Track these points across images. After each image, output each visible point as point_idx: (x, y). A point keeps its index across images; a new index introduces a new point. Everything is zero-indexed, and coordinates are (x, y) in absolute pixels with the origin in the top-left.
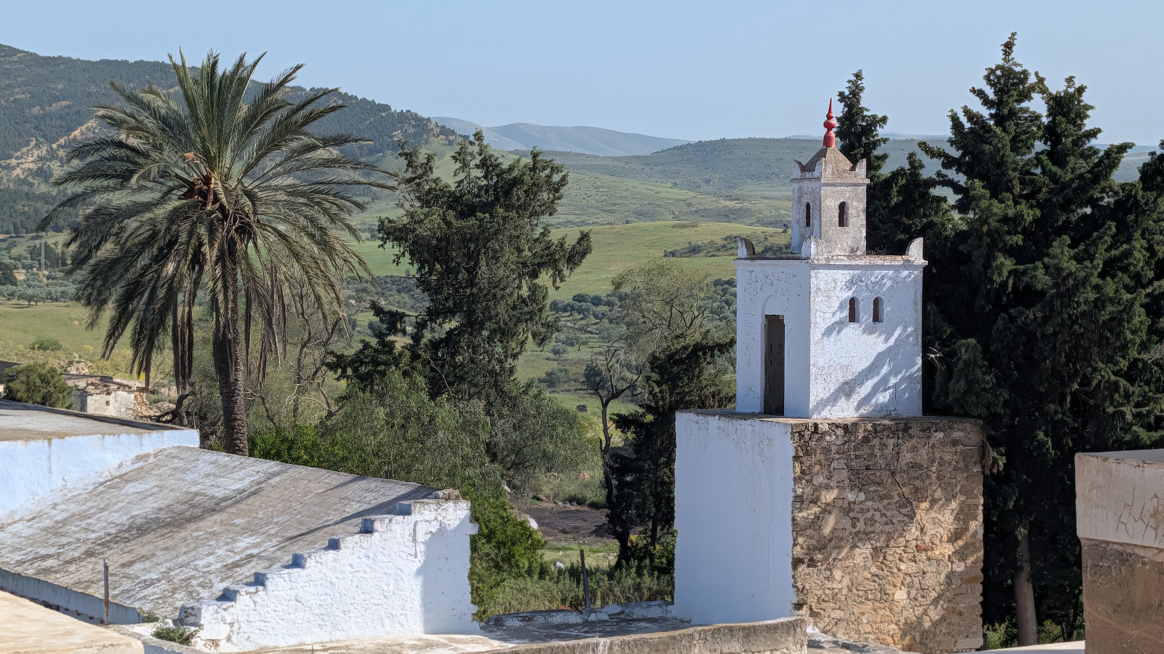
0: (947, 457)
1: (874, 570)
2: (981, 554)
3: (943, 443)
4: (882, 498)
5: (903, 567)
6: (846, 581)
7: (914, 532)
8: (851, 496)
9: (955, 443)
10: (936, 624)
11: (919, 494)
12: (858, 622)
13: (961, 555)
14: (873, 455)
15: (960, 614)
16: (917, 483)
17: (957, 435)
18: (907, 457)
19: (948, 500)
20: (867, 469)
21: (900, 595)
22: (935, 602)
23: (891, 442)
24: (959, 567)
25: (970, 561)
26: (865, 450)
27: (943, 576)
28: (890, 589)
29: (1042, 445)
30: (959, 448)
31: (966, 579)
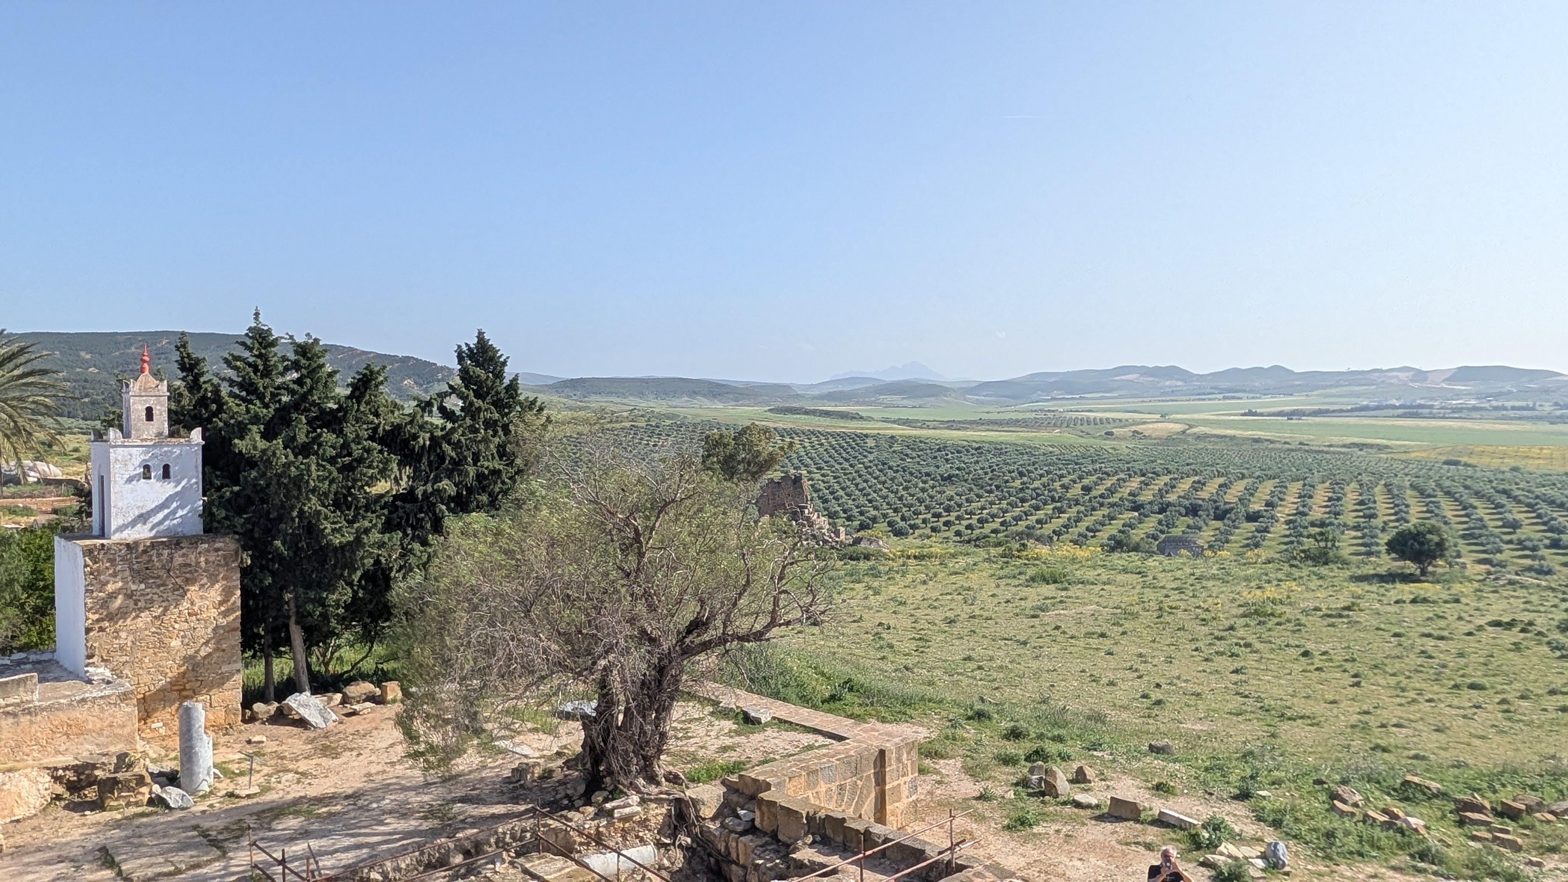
0: (211, 559)
1: (154, 630)
2: (239, 613)
3: (208, 551)
4: (159, 586)
5: (177, 626)
6: (131, 638)
7: (186, 604)
8: (134, 587)
9: (217, 550)
10: (204, 658)
11: (189, 581)
12: (141, 661)
13: (225, 614)
14: (150, 561)
15: (224, 650)
16: (188, 576)
17: (218, 545)
18: (178, 560)
19: (212, 585)
20: (147, 569)
21: (175, 643)
22: (206, 643)
23: (166, 552)
24: (224, 622)
25: (231, 618)
26: (145, 558)
27: (210, 630)
28: (166, 640)
29: (277, 549)
30: (220, 553)
31: (228, 629)
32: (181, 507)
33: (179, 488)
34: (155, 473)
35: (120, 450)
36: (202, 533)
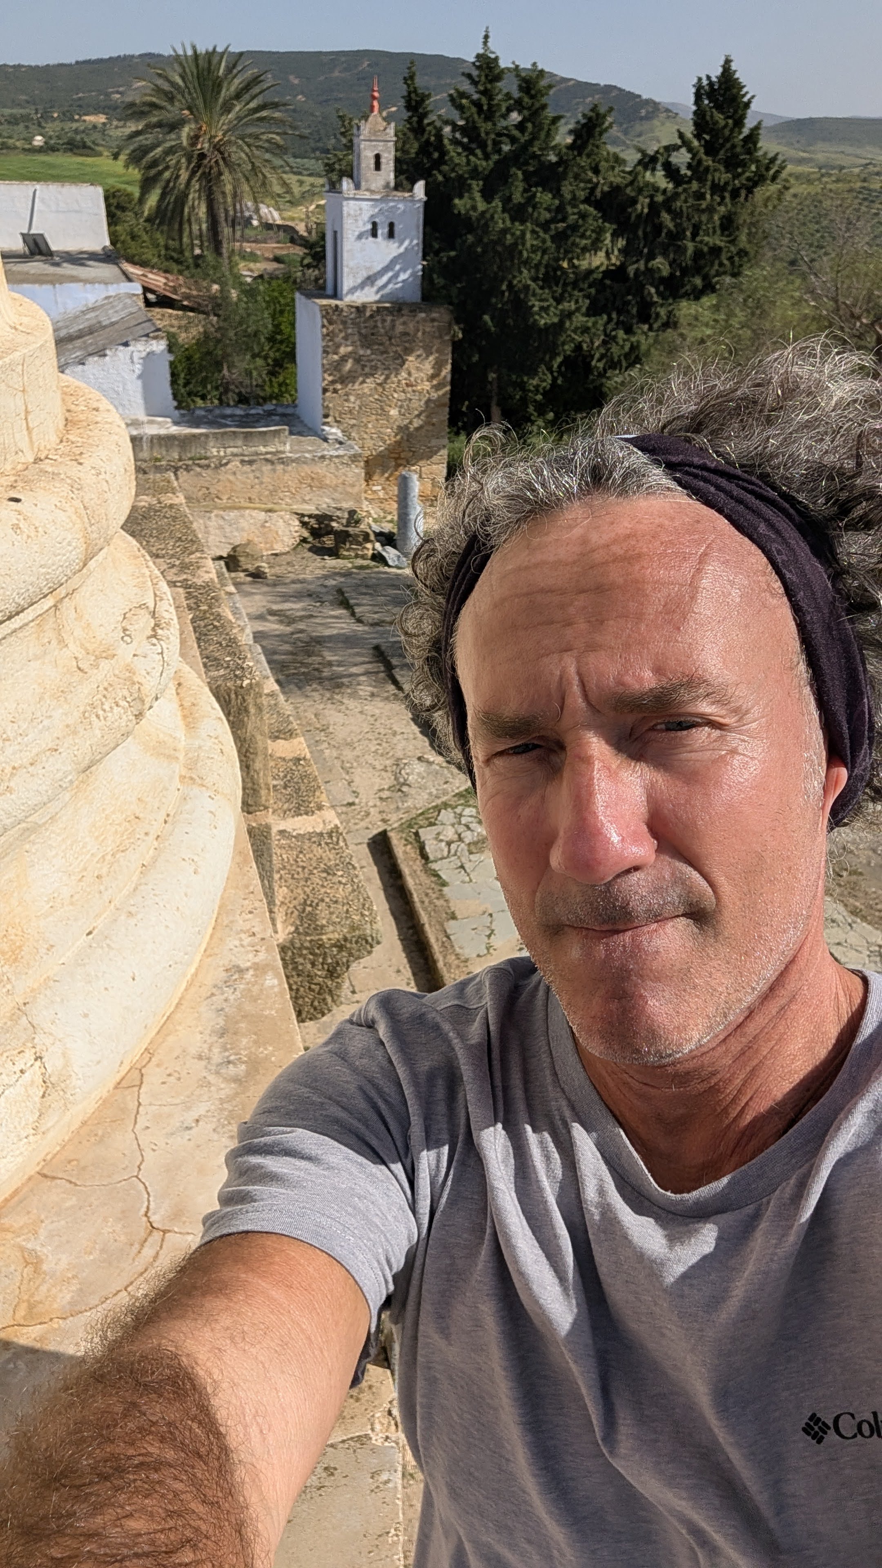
0: (428, 330)
1: (376, 397)
2: (448, 388)
3: (424, 320)
4: (382, 353)
5: (396, 395)
6: (358, 402)
7: (404, 374)
8: (361, 352)
9: (433, 320)
10: (417, 429)
11: (408, 351)
12: (366, 426)
13: (437, 388)
14: (376, 327)
15: (433, 425)
16: (407, 345)
17: (435, 315)
18: (400, 328)
19: (427, 357)
20: (373, 334)
21: (394, 412)
22: (418, 416)
23: (389, 318)
24: (435, 395)
25: (441, 393)
26: (371, 323)
27: (422, 403)
28: (387, 408)
29: (486, 323)
30: (436, 324)
31: (438, 403)
32: (403, 270)
33: (402, 250)
34: (382, 231)
35: (352, 202)
36: (419, 300)
